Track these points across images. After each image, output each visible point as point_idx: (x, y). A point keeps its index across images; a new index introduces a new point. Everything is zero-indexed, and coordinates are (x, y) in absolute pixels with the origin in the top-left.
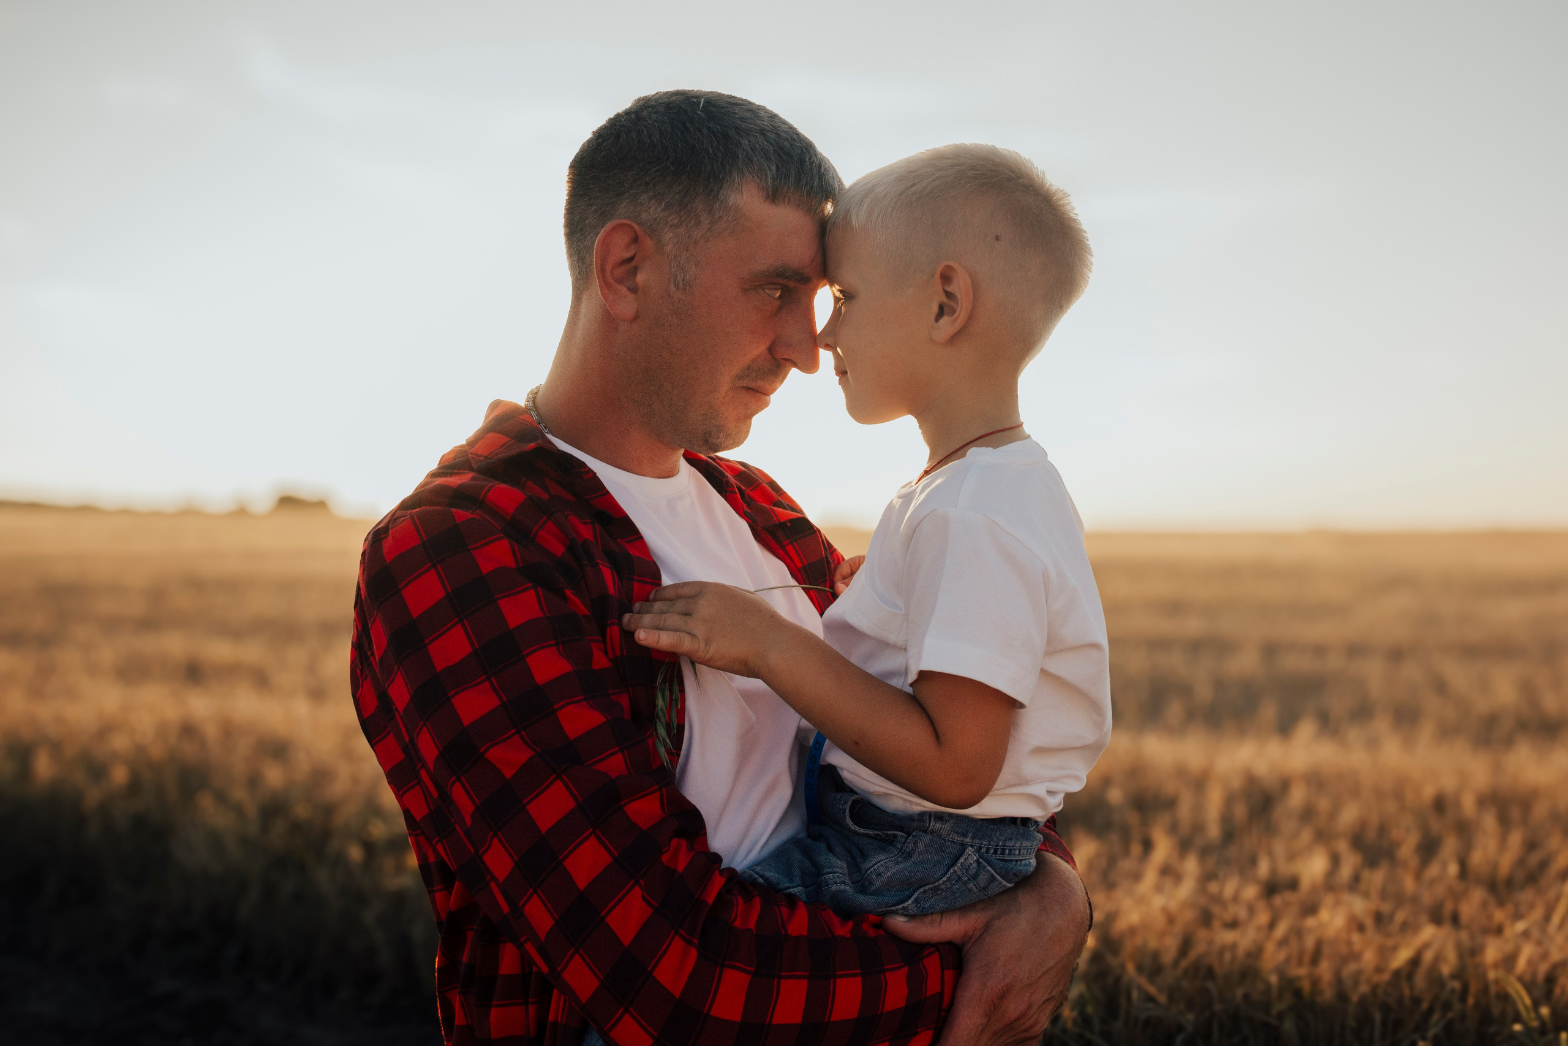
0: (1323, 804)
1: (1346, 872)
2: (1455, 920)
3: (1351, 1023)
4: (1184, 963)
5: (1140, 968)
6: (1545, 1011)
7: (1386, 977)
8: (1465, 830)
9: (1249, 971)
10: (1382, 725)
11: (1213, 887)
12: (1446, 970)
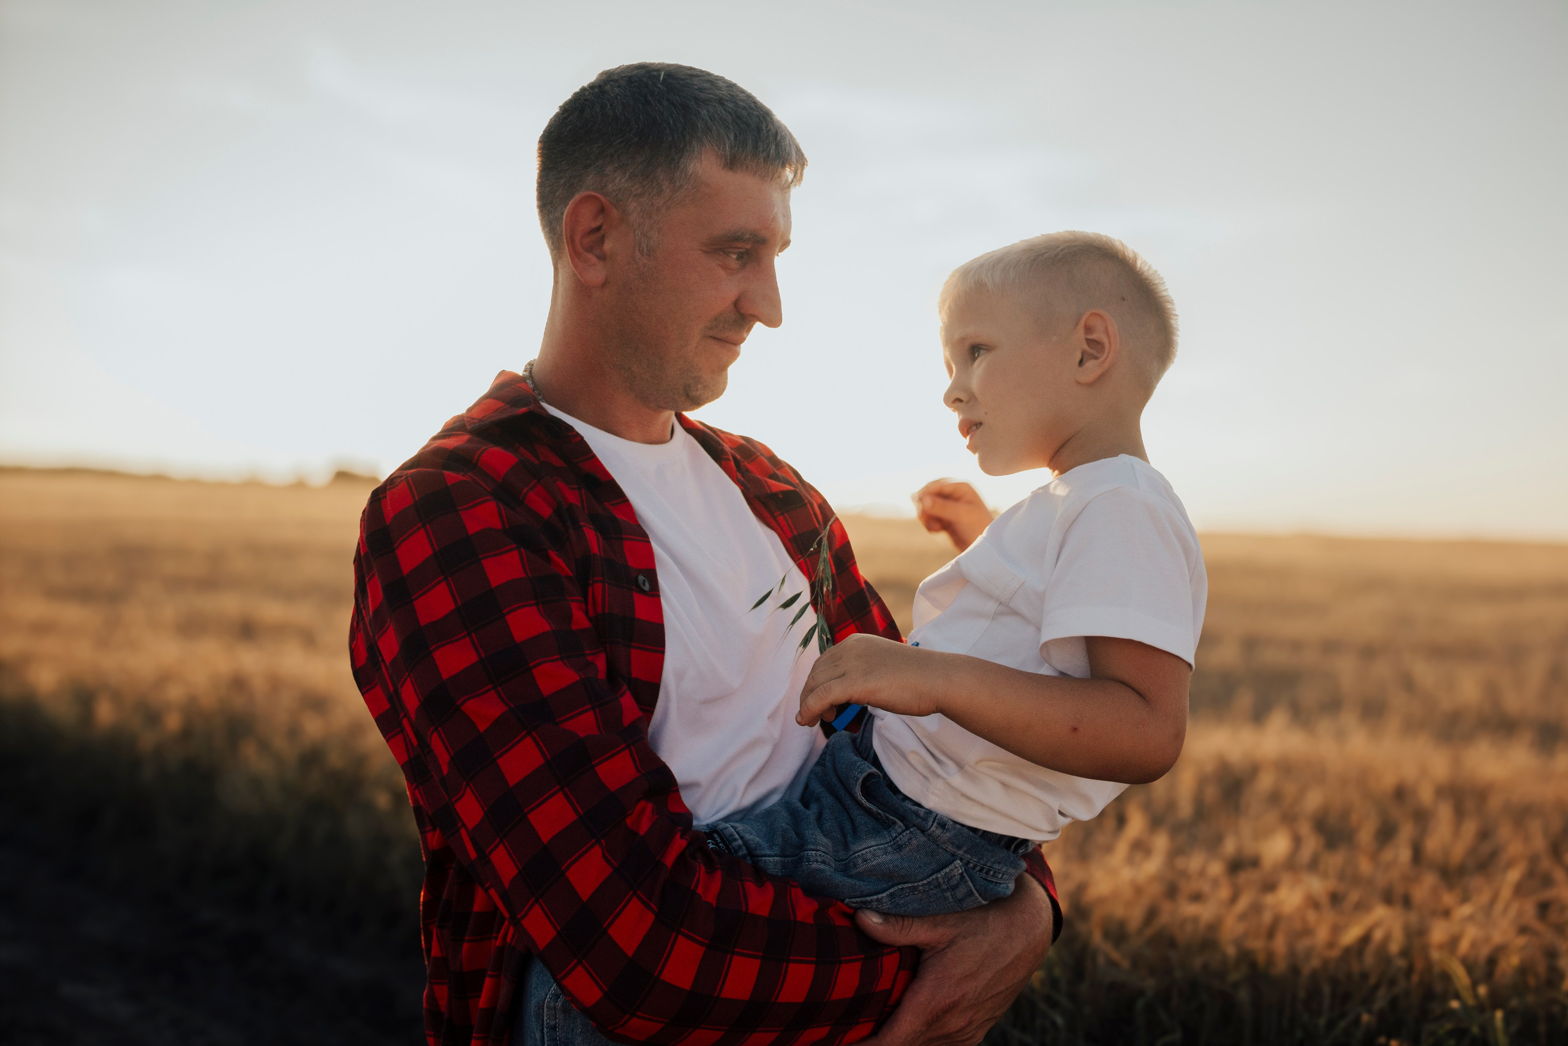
0: (1290, 789)
1: (1307, 852)
2: (1407, 902)
3: (1302, 994)
4: (1149, 932)
5: (1107, 935)
6: (1482, 990)
7: (1335, 953)
8: (1422, 818)
9: (1208, 941)
10: (1349, 719)
11: (1181, 863)
12: (1394, 947)
